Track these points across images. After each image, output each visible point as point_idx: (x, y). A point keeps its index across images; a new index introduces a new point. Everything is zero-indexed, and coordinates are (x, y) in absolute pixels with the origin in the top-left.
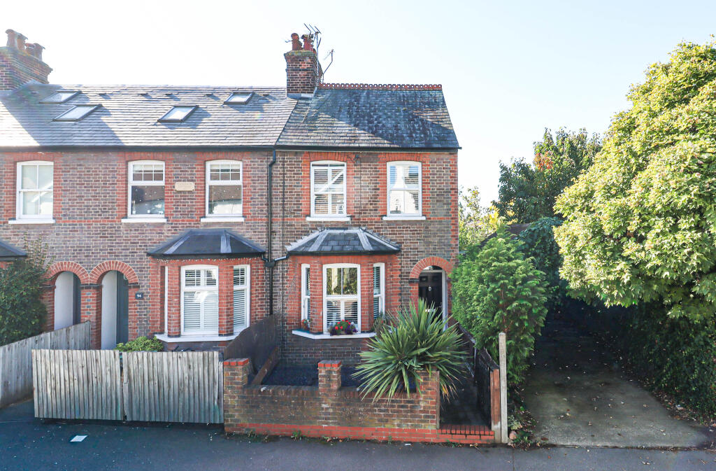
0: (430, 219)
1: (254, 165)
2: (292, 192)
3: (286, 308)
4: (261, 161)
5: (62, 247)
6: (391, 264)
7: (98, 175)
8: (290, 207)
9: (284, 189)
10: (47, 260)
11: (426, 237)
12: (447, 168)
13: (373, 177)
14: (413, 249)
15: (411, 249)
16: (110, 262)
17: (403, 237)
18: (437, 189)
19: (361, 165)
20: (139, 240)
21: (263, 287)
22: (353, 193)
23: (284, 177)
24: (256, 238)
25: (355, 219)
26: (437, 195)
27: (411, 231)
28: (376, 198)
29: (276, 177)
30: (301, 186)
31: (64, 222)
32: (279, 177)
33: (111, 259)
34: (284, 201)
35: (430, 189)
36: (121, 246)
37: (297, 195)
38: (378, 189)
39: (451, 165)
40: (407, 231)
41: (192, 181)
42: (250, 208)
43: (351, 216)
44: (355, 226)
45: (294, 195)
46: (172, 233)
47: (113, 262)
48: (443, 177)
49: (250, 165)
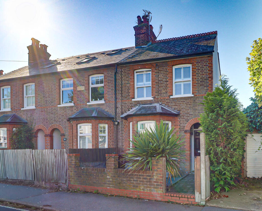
0: (196, 96)
1: (109, 75)
2: (125, 87)
3: (123, 146)
4: (112, 73)
5: (38, 119)
6: (174, 122)
7: (50, 86)
8: (125, 95)
9: (122, 86)
10: (34, 124)
11: (194, 106)
12: (206, 65)
13: (165, 75)
14: (187, 113)
15: (185, 113)
16: (54, 125)
17: (181, 107)
18: (201, 78)
19: (159, 69)
20: (64, 114)
21: (113, 135)
22: (155, 84)
23: (122, 79)
24: (110, 111)
25: (156, 99)
26: (201, 82)
27: (185, 103)
28: (167, 86)
29: (119, 80)
30: (130, 83)
31: (39, 108)
32: (120, 80)
33: (55, 123)
34: (122, 92)
35: (196, 79)
36: (58, 117)
37: (128, 88)
38: (168, 81)
39: (209, 63)
40: (183, 103)
41: (84, 85)
42: (107, 96)
43: (153, 97)
44: (156, 102)
45: (126, 88)
46: (77, 111)
47: (55, 125)
48: (204, 71)
49: (107, 75)
